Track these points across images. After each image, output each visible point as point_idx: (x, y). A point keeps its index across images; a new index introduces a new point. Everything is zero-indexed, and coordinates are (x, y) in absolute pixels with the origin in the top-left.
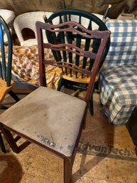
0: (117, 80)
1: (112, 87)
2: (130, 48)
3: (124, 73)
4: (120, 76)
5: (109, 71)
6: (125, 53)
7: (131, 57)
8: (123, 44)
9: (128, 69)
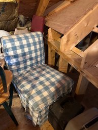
0: (28, 87)
1: (26, 96)
2: (31, 56)
3: (32, 77)
4: (30, 82)
5: (20, 78)
6: (28, 60)
7: (34, 62)
8: (24, 55)
9: (34, 72)
